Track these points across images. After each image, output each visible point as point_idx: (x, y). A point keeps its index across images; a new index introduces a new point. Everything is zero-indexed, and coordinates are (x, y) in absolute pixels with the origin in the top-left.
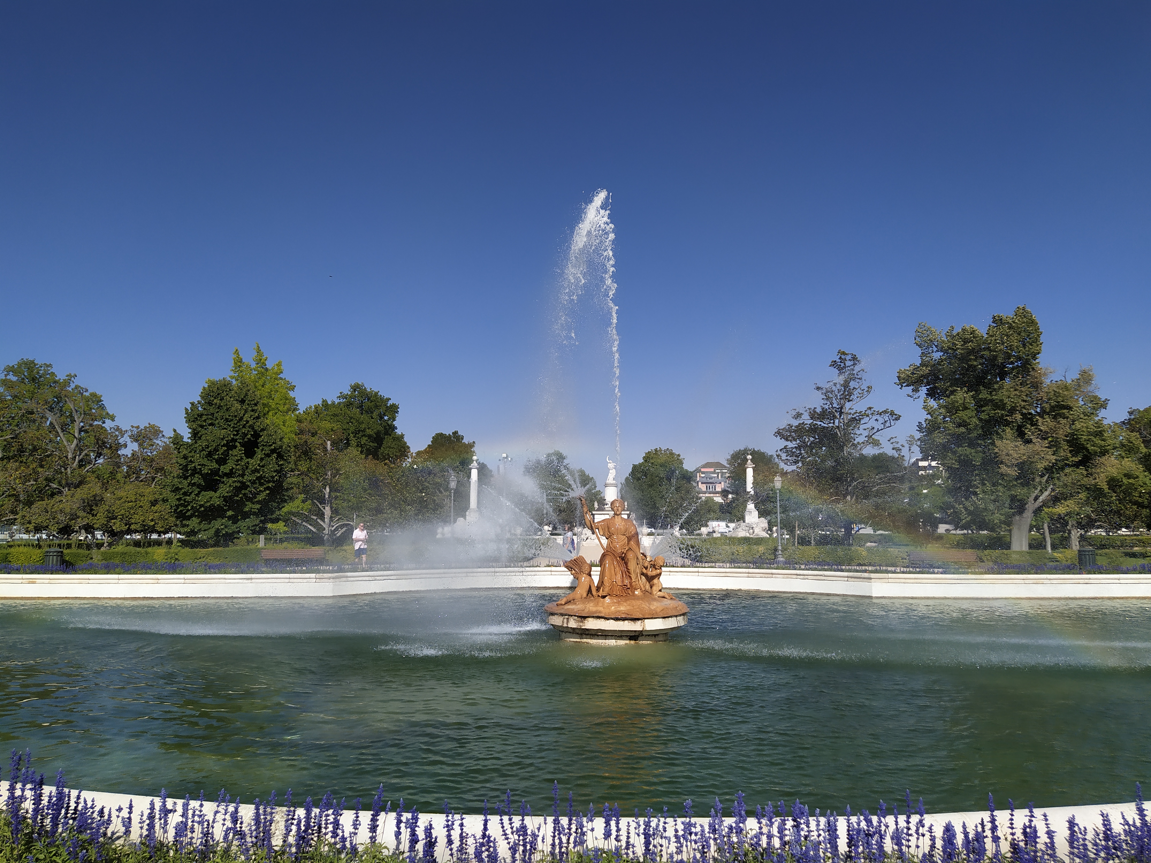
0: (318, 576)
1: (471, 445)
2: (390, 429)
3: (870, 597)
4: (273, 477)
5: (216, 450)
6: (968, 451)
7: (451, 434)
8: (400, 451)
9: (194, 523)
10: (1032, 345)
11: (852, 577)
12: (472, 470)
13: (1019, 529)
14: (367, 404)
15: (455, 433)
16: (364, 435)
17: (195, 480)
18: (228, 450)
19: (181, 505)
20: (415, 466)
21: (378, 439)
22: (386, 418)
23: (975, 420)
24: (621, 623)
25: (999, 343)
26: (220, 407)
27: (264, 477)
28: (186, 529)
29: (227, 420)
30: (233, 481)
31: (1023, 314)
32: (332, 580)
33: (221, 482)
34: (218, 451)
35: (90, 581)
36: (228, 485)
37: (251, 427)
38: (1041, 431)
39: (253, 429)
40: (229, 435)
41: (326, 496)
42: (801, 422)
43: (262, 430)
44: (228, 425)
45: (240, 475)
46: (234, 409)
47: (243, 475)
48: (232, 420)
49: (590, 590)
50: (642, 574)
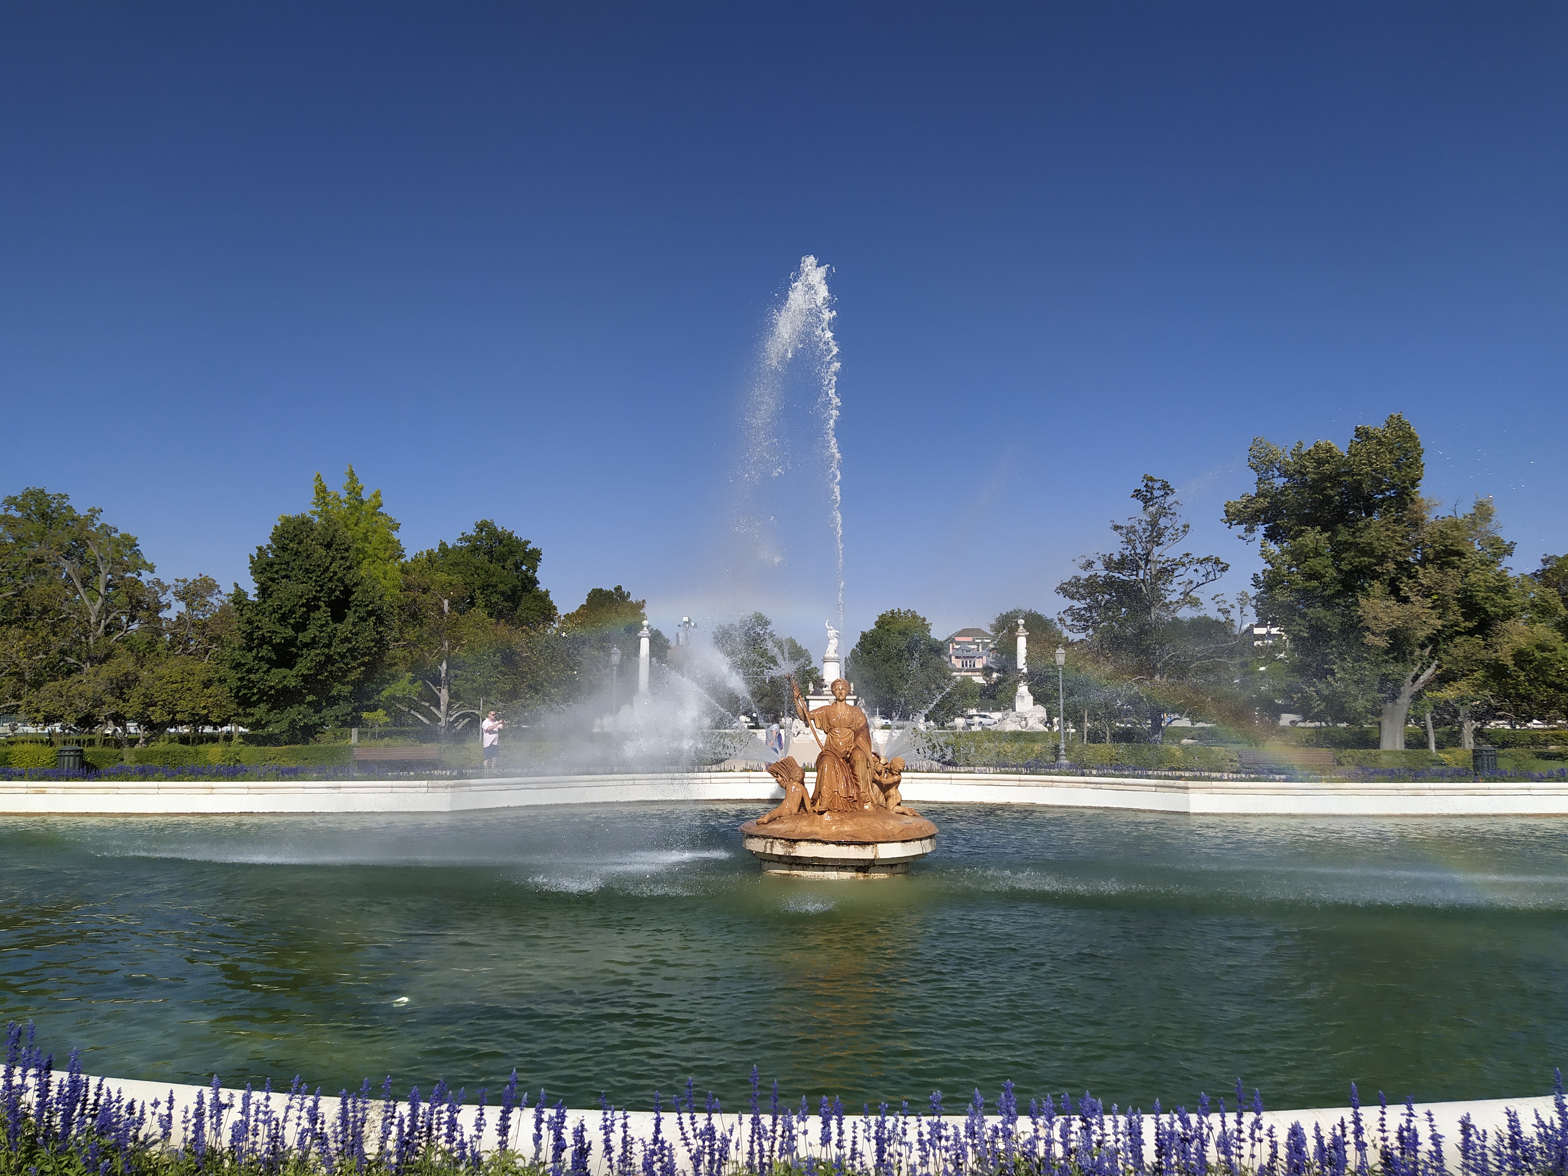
0: (431, 783)
1: (641, 605)
2: (530, 583)
3: (1187, 814)
4: (370, 649)
5: (292, 612)
6: (1322, 613)
7: (613, 590)
8: (544, 613)
9: (261, 711)
10: (1410, 468)
11: (1161, 787)
12: (642, 639)
13: (1392, 720)
14: (499, 549)
15: (618, 589)
16: (495, 592)
17: (264, 652)
18: (308, 612)
19: (244, 687)
20: (564, 635)
21: (514, 597)
22: (524, 568)
23: (1331, 571)
24: (844, 848)
25: (1365, 464)
26: (297, 553)
27: (358, 648)
28: (250, 720)
29: (307, 571)
30: (314, 655)
31: (1398, 426)
32: (449, 790)
33: (298, 655)
34: (294, 613)
35: (120, 791)
36: (309, 658)
37: (339, 580)
38: (1422, 585)
39: (343, 582)
40: (310, 591)
41: (443, 675)
42: (1093, 573)
43: (356, 584)
44: (308, 578)
45: (325, 646)
46: (316, 555)
47: (329, 646)
48: (314, 571)
49: (802, 804)
50: (875, 781)
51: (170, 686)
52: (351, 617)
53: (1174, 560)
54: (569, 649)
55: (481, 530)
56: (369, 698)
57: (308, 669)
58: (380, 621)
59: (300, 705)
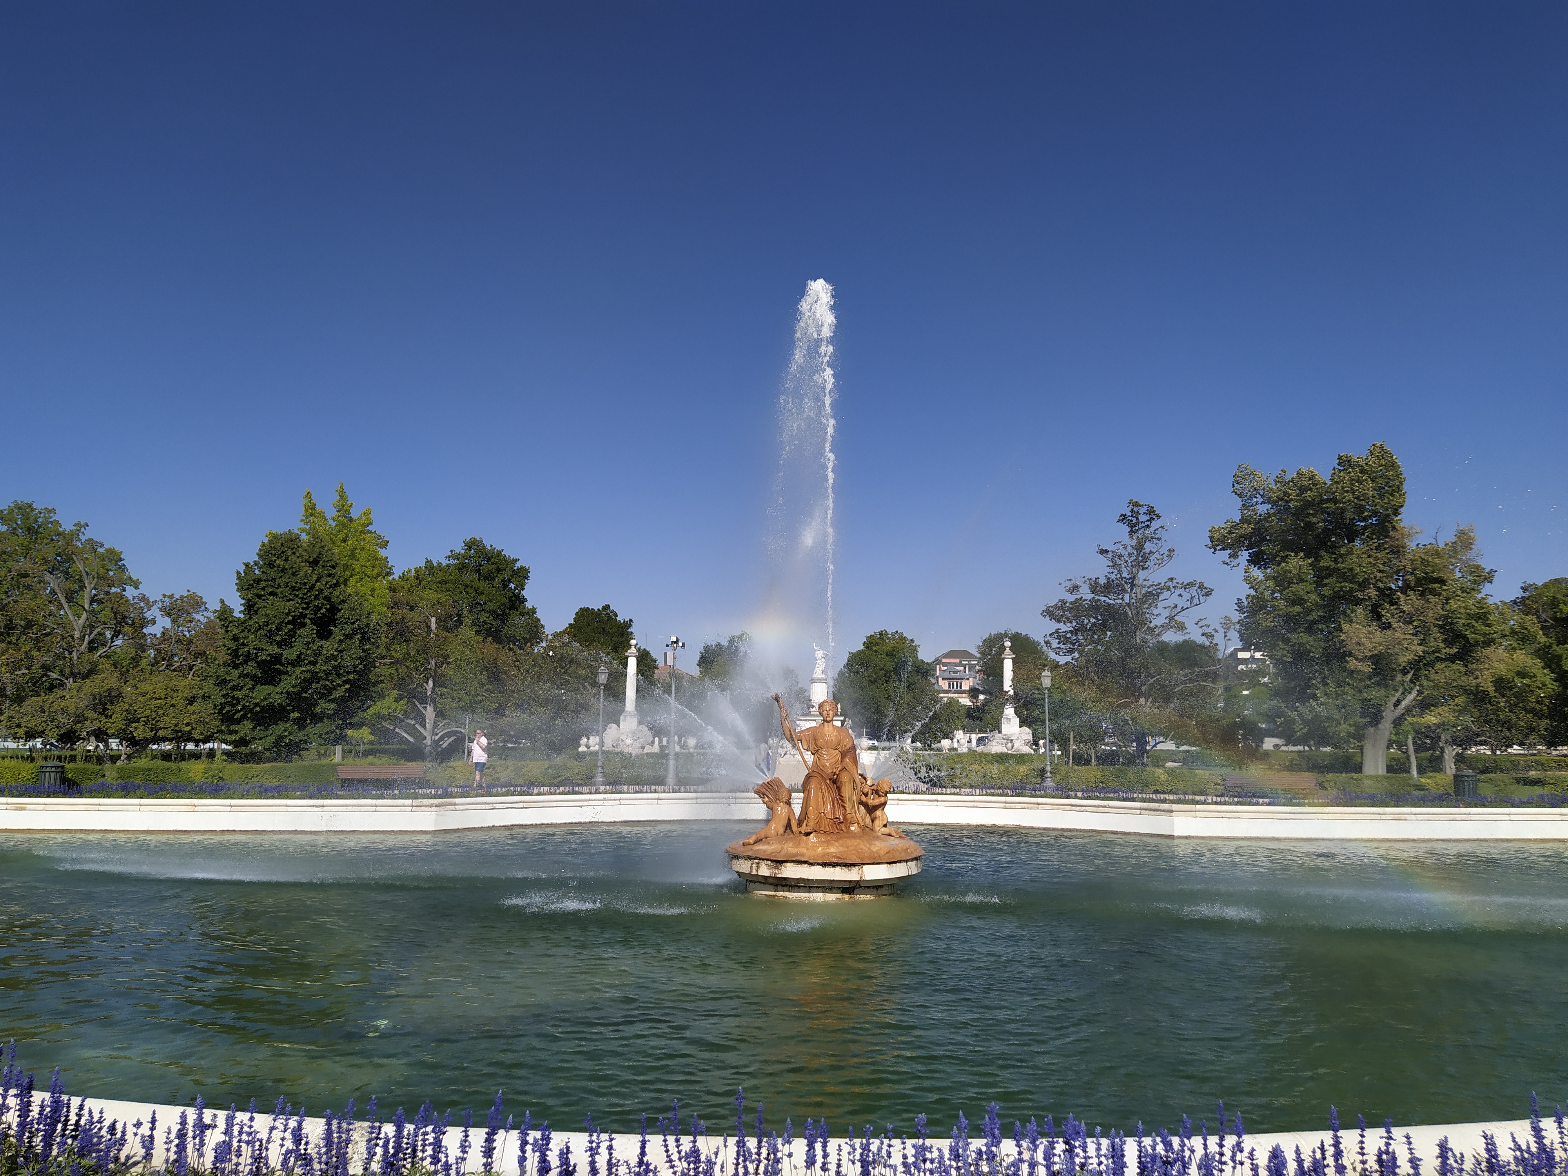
0: (415, 802)
1: (628, 625)
2: (516, 602)
3: (1171, 837)
4: (355, 667)
5: (278, 629)
6: (1305, 638)
7: (601, 609)
8: (531, 631)
9: (245, 728)
10: (1392, 496)
11: (1146, 810)
12: (630, 659)
13: (1374, 745)
14: (486, 567)
15: (606, 607)
16: (484, 610)
17: (249, 669)
18: (294, 629)
19: (229, 704)
20: (551, 653)
21: (502, 615)
22: (512, 586)
23: (1314, 597)
24: (830, 870)
25: (1348, 491)
26: (284, 570)
27: (344, 665)
28: (234, 737)
29: (293, 588)
30: (301, 672)
31: (1381, 454)
32: (434, 809)
33: (283, 672)
34: (281, 630)
35: (101, 808)
36: (294, 676)
37: (325, 598)
38: (1404, 612)
39: (329, 600)
40: (296, 608)
41: (429, 693)
42: (1079, 597)
43: (342, 602)
44: (295, 595)
45: (310, 663)
46: (302, 574)
47: (314, 663)
48: (300, 589)
49: (788, 826)
50: (861, 803)
51: (154, 702)
52: (337, 633)
53: (1159, 584)
54: (556, 668)
55: (470, 548)
56: (354, 716)
57: (293, 687)
58: (364, 639)
59: (286, 722)
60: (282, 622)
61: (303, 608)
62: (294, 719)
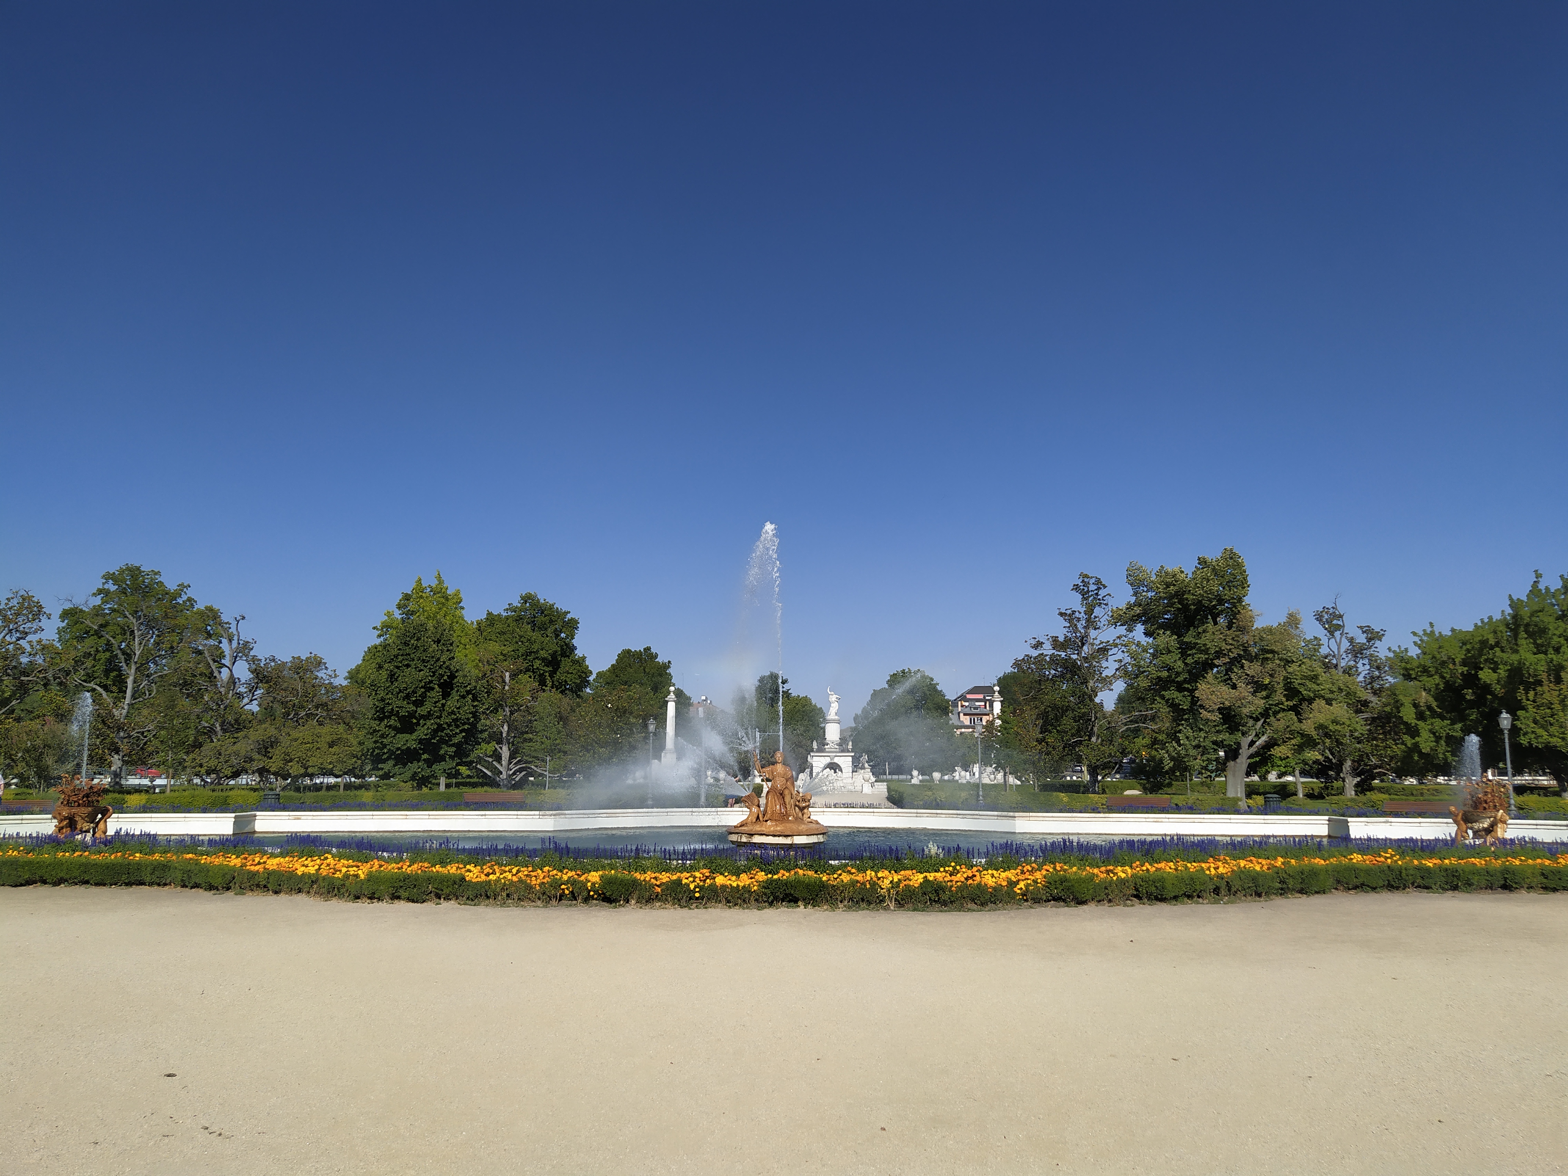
0: (541, 813)
1: (667, 666)
2: (568, 649)
3: (1014, 833)
4: (468, 719)
5: (414, 692)
6: (1176, 694)
7: (642, 650)
8: (580, 676)
9: (388, 766)
10: (1237, 589)
11: (1000, 816)
12: (669, 703)
13: (1234, 775)
14: (541, 619)
15: (648, 649)
16: (537, 658)
17: (392, 722)
18: (425, 692)
19: (378, 748)
20: (609, 705)
21: (554, 663)
22: (563, 635)
24: (777, 838)
25: (1199, 587)
26: (417, 648)
27: (460, 719)
28: (381, 773)
29: (423, 661)
30: (431, 724)
31: (1231, 557)
32: (553, 817)
33: (418, 724)
34: (416, 693)
35: (348, 817)
36: (426, 727)
37: (447, 667)
39: (450, 669)
40: (427, 676)
41: (504, 735)
42: (1041, 652)
43: (457, 671)
44: (425, 666)
45: (438, 717)
46: (431, 649)
47: (440, 717)
48: (428, 661)
49: (758, 818)
50: (796, 805)
51: (304, 746)
52: (455, 695)
54: (613, 717)
55: (526, 602)
56: (468, 756)
57: (426, 735)
58: (475, 699)
59: (418, 762)
60: (417, 687)
61: (430, 676)
62: (424, 760)
